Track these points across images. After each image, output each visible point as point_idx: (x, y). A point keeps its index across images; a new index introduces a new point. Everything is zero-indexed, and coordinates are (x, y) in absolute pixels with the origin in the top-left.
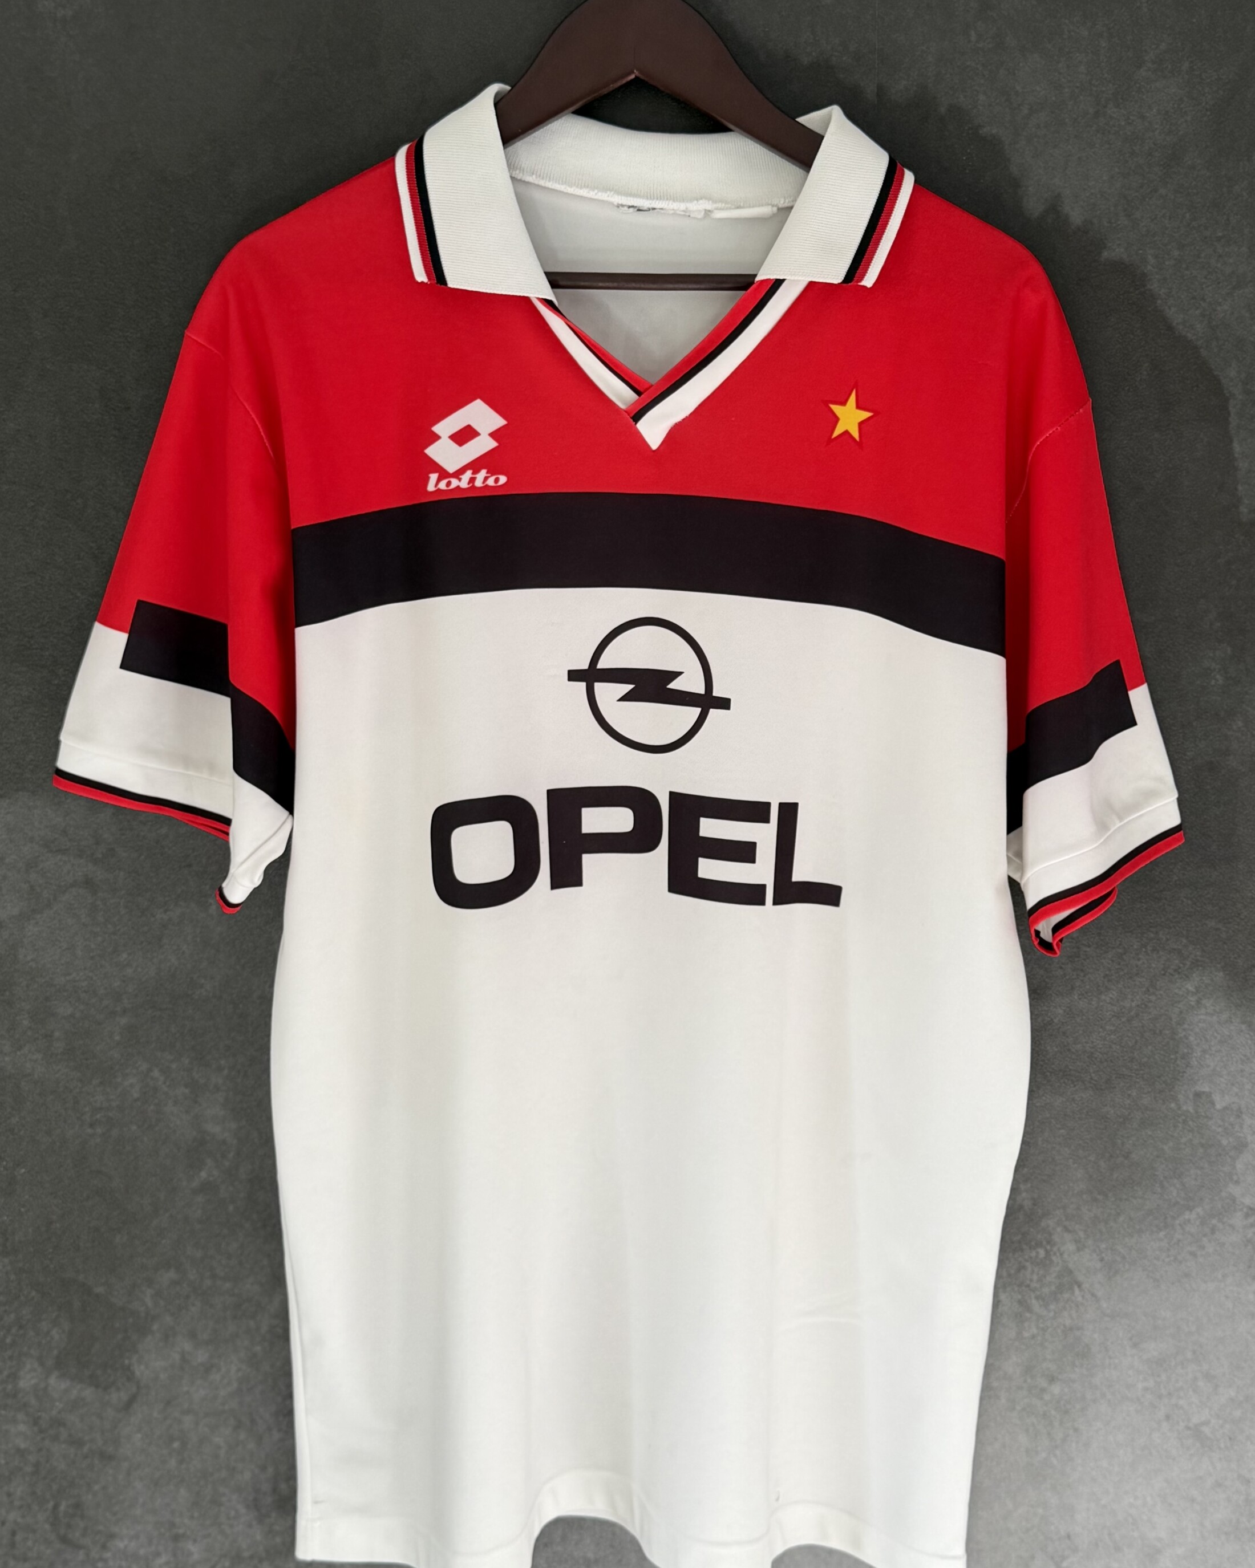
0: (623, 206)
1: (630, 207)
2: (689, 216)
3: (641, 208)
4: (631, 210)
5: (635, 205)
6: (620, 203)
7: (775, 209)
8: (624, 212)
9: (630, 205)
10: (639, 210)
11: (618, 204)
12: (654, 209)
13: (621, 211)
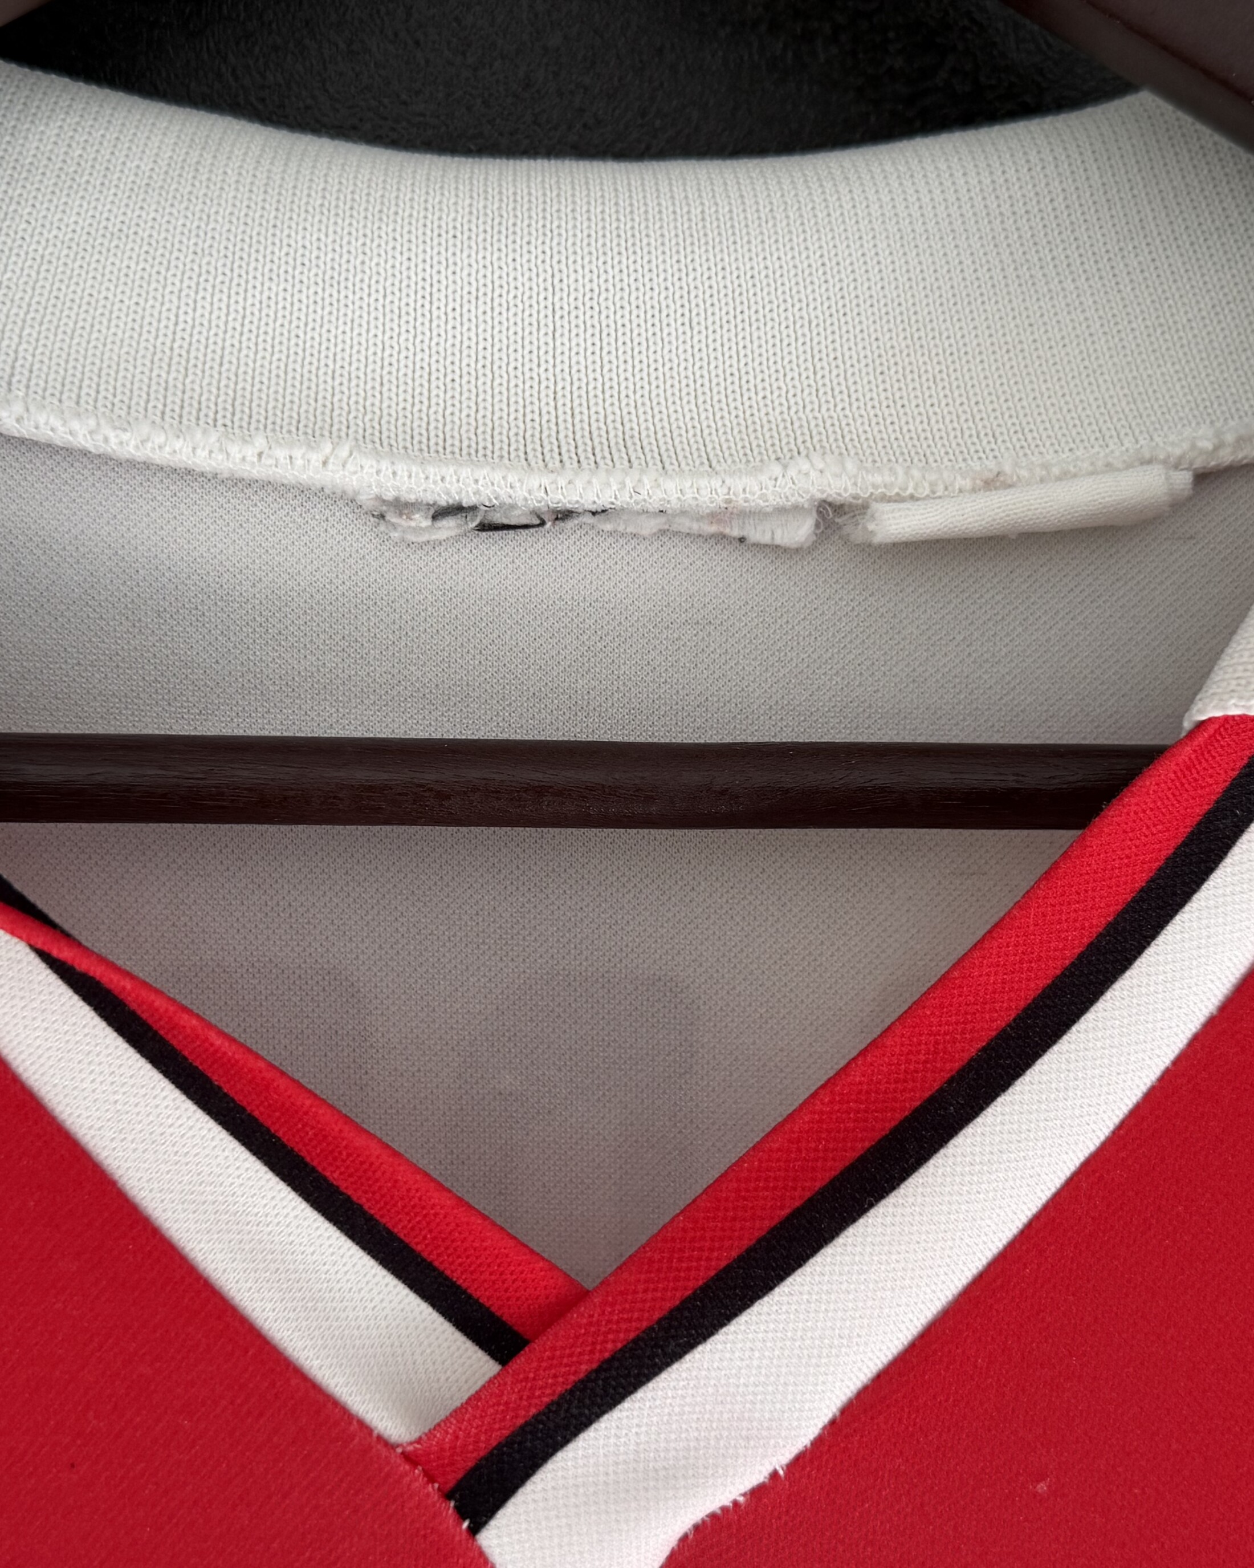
0: (402, 507)
1: (441, 513)
2: (742, 540)
3: (498, 518)
4: (449, 526)
5: (468, 500)
6: (389, 496)
7: (1183, 479)
8: (411, 537)
9: (443, 501)
10: (486, 527)
11: (379, 499)
12: (564, 515)
13: (395, 535)
